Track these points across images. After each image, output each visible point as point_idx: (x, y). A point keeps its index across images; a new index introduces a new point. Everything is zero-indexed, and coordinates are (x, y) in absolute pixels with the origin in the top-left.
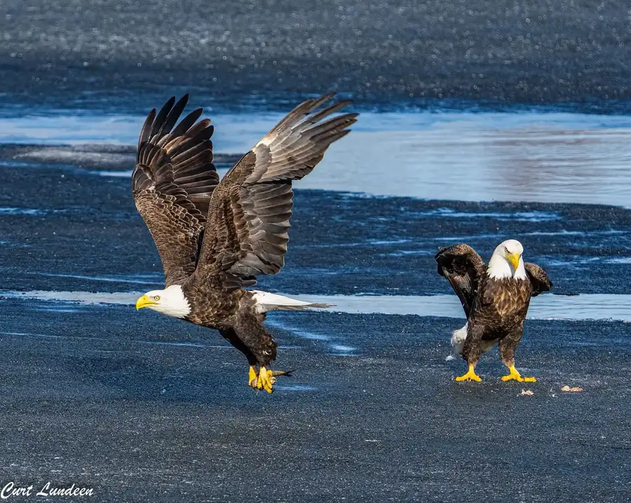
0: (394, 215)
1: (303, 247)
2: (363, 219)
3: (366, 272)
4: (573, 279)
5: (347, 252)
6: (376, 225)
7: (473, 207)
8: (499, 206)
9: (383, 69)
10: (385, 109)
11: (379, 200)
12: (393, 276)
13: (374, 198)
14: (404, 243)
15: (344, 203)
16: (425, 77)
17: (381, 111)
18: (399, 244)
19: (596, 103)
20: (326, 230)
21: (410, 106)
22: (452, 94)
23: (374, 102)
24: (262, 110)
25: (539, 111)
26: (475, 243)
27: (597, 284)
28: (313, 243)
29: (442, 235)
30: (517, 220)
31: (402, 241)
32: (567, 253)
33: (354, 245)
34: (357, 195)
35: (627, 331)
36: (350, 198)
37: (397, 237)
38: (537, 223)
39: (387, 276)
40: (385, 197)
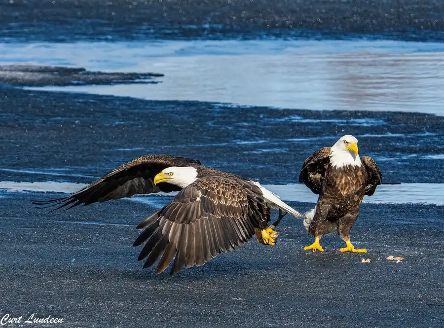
0: (255, 121)
1: (183, 146)
2: (230, 124)
3: (233, 166)
4: (396, 171)
5: (218, 150)
6: (240, 129)
7: (317, 115)
8: (338, 114)
9: (245, 5)
10: (248, 37)
11: (243, 109)
12: (254, 169)
13: (239, 107)
14: (263, 143)
15: (216, 112)
16: (279, 12)
17: (245, 39)
18: (260, 144)
19: (414, 33)
20: (202, 132)
21: (268, 35)
22: (301, 26)
23: (238, 32)
24: (151, 38)
25: (369, 39)
26: (319, 143)
27: (415, 175)
28: (192, 143)
29: (292, 137)
30: (352, 125)
31: (261, 142)
32: (391, 151)
33: (224, 144)
34: (226, 105)
35: (439, 212)
36: (220, 108)
37: (258, 138)
38: (367, 127)
39: (249, 169)
40: (248, 107)
